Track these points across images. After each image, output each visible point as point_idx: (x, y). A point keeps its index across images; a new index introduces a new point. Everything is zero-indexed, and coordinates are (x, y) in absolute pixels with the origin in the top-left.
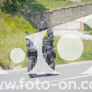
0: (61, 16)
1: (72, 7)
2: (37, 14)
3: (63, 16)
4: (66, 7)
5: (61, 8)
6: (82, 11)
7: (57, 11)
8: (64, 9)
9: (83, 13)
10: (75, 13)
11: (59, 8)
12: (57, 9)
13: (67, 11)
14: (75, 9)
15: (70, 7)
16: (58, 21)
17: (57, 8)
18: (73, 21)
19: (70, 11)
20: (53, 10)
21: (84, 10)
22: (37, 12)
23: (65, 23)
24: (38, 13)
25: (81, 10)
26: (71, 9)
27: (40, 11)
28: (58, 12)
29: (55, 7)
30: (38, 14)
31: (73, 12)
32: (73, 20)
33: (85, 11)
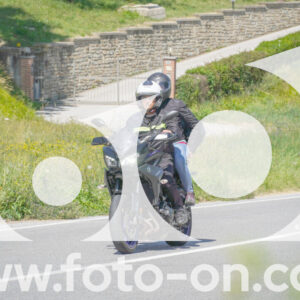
0: (100, 58)
1: (137, 32)
2: (23, 52)
3: (105, 60)
4: (118, 31)
5: (100, 32)
6: (170, 43)
7: (87, 44)
8: (112, 37)
9: (170, 50)
10: (147, 51)
11: (95, 35)
12: (87, 37)
13: (119, 43)
14: (146, 38)
15: (129, 32)
16: (90, 77)
17: (89, 35)
18: (140, 76)
19: (128, 42)
20: (75, 41)
21: (174, 41)
22: (23, 45)
23: (113, 81)
24: (27, 50)
25: (165, 40)
26: (131, 37)
27: (35, 44)
28: (92, 47)
29: (81, 30)
30: (27, 54)
31: (138, 47)
32: (141, 73)
33: (180, 43)
